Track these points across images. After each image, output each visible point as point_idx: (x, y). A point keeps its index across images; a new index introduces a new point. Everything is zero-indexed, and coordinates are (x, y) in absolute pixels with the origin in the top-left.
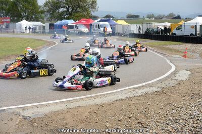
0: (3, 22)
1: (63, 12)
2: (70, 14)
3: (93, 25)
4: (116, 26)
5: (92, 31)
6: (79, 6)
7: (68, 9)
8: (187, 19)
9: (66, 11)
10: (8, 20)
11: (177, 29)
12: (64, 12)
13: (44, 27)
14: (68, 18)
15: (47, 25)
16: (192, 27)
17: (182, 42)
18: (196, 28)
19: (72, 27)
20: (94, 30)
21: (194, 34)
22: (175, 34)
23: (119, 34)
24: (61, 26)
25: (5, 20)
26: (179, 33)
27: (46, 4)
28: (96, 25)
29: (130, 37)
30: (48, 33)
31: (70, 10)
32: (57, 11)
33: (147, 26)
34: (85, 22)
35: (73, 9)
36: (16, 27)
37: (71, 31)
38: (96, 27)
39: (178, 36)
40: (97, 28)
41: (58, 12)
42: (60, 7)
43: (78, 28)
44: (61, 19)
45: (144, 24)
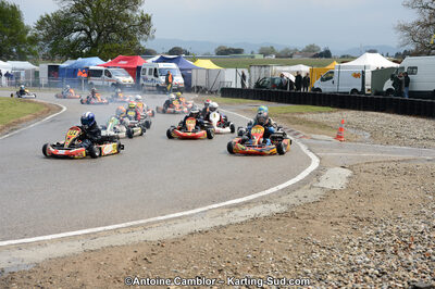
1: (78, 41)
3: (145, 69)
4: (194, 73)
5: (142, 81)
6: (114, 28)
7: (89, 34)
8: (346, 58)
9: (84, 39)
11: (322, 80)
12: (81, 40)
13: (36, 74)
14: (89, 55)
15: (43, 68)
16: (356, 75)
17: (334, 106)
18: (363, 77)
19: (97, 73)
20: (145, 80)
21: (360, 89)
22: (319, 89)
23: (199, 90)
24: (73, 72)
26: (327, 87)
27: (41, 24)
28: (151, 70)
29: (222, 96)
30: (45, 86)
31: (93, 37)
32: (65, 39)
33: (260, 72)
34: (125, 62)
35: (100, 34)
37: (96, 81)
38: (150, 74)
39: (325, 95)
40: (153, 77)
41: (69, 41)
42: (72, 31)
43: (110, 76)
44: (75, 57)
45: (252, 69)
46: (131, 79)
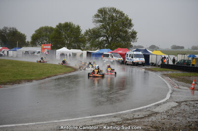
0: (45, 49)
1: (102, 41)
2: (110, 43)
5: (126, 60)
6: (119, 36)
7: (108, 38)
10: (49, 47)
12: (104, 40)
14: (107, 48)
19: (107, 56)
20: (128, 59)
25: (46, 47)
27: (87, 33)
28: (130, 55)
29: (161, 68)
31: (109, 40)
32: (97, 40)
36: (56, 53)
37: (106, 59)
38: (130, 56)
40: (131, 58)
42: (100, 36)
43: (112, 57)
45: (179, 55)
46: (122, 58)
